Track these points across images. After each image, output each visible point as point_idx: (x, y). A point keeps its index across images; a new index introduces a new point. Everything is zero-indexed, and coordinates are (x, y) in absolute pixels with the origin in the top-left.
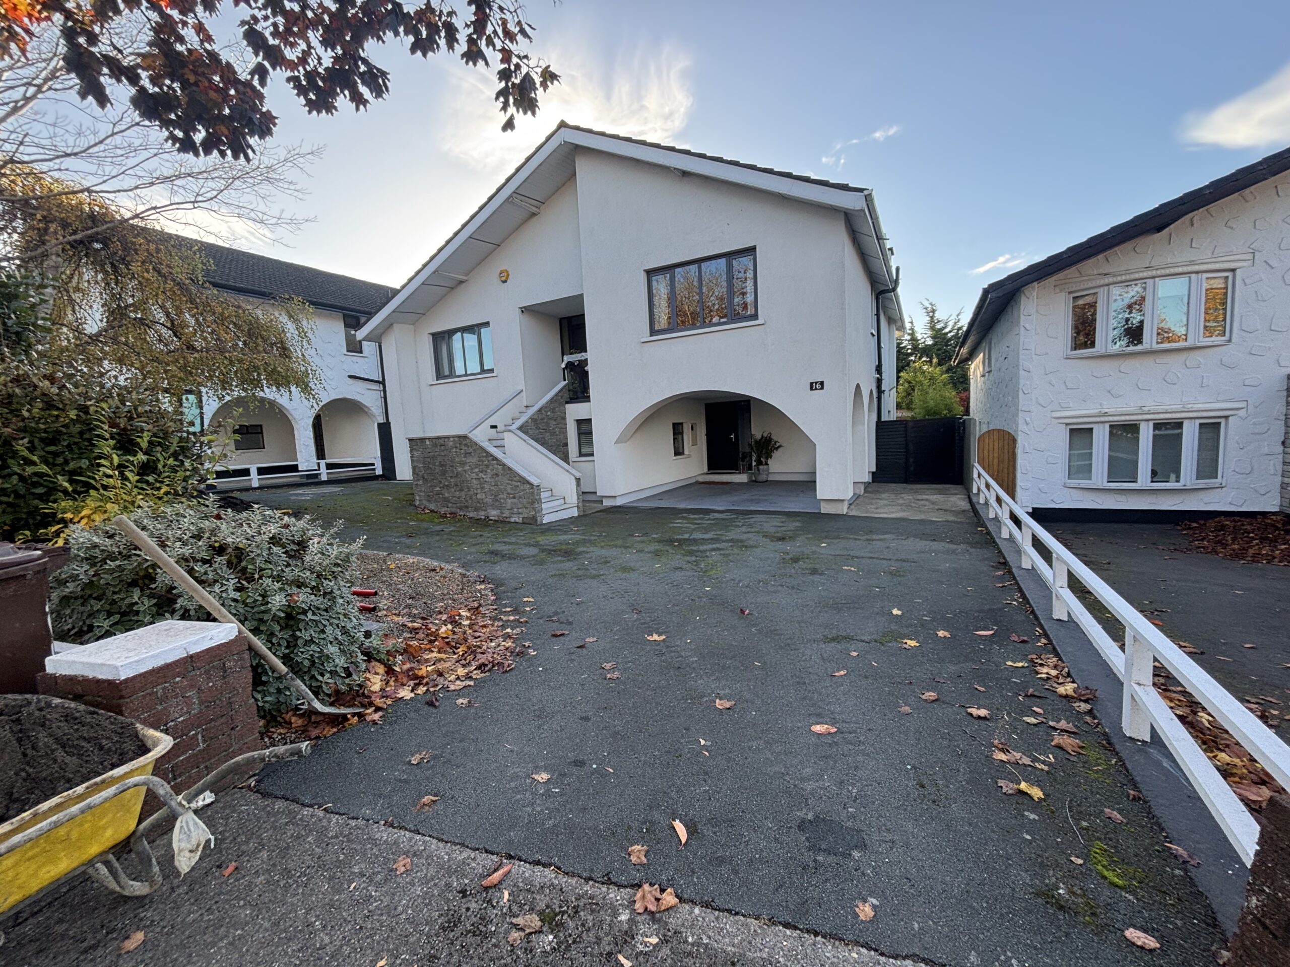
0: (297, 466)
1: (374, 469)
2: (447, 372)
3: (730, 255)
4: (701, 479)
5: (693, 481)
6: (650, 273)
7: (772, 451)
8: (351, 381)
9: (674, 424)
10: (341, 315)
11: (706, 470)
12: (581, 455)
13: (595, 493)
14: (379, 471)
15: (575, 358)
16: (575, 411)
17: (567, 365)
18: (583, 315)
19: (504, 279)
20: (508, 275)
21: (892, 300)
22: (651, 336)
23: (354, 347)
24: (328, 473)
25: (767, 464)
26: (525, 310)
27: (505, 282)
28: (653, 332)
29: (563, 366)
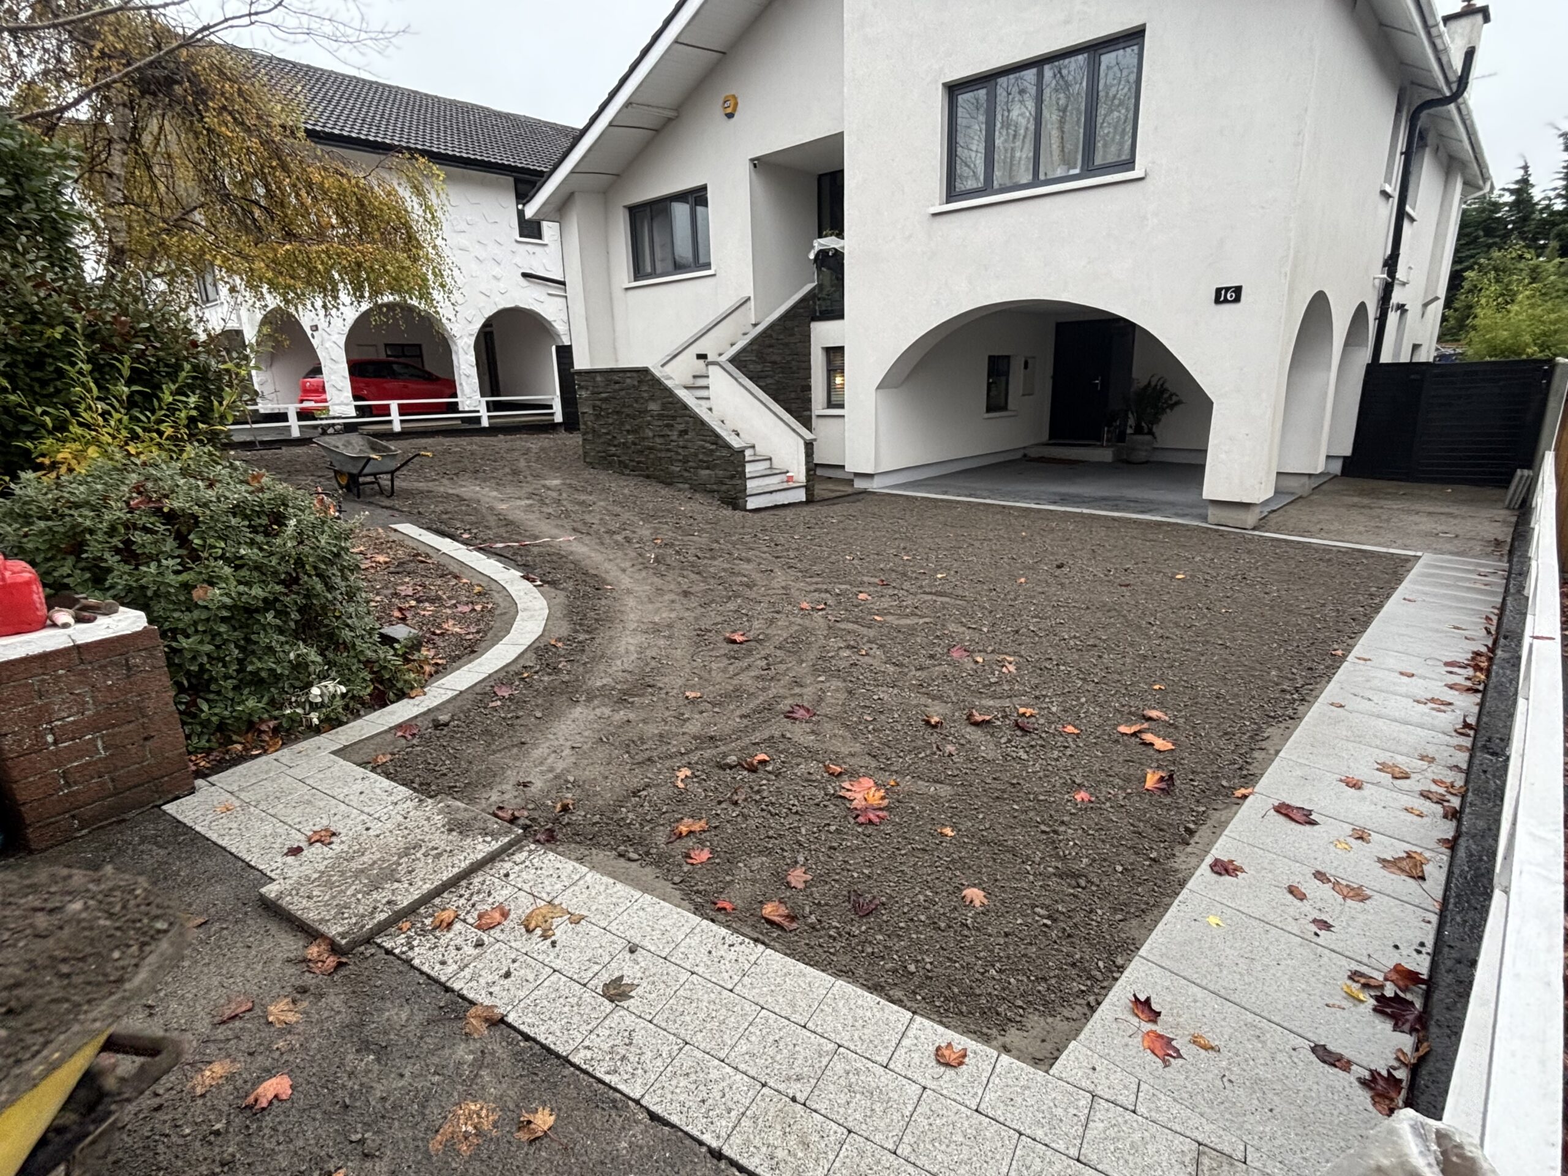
0: (456, 403)
1: (552, 414)
2: (649, 269)
3: (1095, 48)
4: (1034, 453)
5: (1019, 455)
6: (953, 89)
7: (1164, 410)
8: (523, 282)
9: (992, 359)
10: (511, 179)
11: (1045, 437)
12: (830, 405)
13: (843, 467)
14: (559, 418)
15: (830, 242)
16: (823, 333)
17: (817, 255)
18: (842, 171)
19: (729, 110)
20: (736, 104)
21: (1452, 120)
22: (948, 202)
23: (530, 229)
24: (490, 417)
25: (1151, 432)
26: (757, 163)
27: (730, 116)
28: (952, 195)
29: (812, 256)
